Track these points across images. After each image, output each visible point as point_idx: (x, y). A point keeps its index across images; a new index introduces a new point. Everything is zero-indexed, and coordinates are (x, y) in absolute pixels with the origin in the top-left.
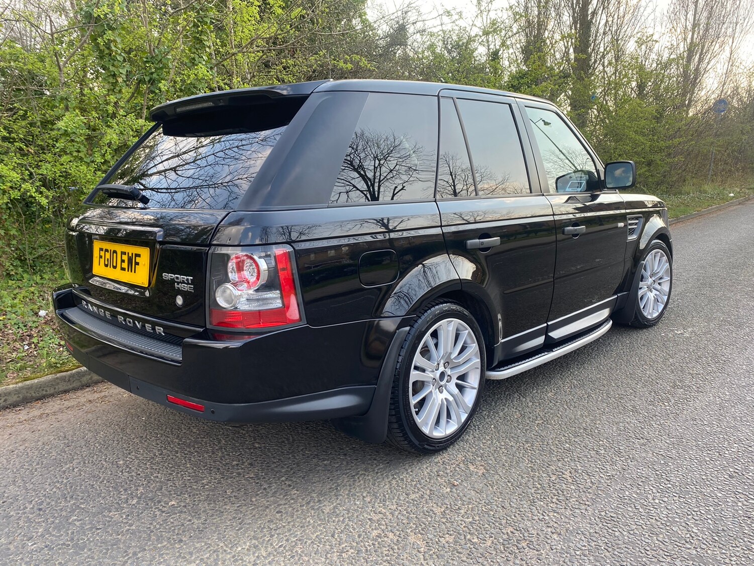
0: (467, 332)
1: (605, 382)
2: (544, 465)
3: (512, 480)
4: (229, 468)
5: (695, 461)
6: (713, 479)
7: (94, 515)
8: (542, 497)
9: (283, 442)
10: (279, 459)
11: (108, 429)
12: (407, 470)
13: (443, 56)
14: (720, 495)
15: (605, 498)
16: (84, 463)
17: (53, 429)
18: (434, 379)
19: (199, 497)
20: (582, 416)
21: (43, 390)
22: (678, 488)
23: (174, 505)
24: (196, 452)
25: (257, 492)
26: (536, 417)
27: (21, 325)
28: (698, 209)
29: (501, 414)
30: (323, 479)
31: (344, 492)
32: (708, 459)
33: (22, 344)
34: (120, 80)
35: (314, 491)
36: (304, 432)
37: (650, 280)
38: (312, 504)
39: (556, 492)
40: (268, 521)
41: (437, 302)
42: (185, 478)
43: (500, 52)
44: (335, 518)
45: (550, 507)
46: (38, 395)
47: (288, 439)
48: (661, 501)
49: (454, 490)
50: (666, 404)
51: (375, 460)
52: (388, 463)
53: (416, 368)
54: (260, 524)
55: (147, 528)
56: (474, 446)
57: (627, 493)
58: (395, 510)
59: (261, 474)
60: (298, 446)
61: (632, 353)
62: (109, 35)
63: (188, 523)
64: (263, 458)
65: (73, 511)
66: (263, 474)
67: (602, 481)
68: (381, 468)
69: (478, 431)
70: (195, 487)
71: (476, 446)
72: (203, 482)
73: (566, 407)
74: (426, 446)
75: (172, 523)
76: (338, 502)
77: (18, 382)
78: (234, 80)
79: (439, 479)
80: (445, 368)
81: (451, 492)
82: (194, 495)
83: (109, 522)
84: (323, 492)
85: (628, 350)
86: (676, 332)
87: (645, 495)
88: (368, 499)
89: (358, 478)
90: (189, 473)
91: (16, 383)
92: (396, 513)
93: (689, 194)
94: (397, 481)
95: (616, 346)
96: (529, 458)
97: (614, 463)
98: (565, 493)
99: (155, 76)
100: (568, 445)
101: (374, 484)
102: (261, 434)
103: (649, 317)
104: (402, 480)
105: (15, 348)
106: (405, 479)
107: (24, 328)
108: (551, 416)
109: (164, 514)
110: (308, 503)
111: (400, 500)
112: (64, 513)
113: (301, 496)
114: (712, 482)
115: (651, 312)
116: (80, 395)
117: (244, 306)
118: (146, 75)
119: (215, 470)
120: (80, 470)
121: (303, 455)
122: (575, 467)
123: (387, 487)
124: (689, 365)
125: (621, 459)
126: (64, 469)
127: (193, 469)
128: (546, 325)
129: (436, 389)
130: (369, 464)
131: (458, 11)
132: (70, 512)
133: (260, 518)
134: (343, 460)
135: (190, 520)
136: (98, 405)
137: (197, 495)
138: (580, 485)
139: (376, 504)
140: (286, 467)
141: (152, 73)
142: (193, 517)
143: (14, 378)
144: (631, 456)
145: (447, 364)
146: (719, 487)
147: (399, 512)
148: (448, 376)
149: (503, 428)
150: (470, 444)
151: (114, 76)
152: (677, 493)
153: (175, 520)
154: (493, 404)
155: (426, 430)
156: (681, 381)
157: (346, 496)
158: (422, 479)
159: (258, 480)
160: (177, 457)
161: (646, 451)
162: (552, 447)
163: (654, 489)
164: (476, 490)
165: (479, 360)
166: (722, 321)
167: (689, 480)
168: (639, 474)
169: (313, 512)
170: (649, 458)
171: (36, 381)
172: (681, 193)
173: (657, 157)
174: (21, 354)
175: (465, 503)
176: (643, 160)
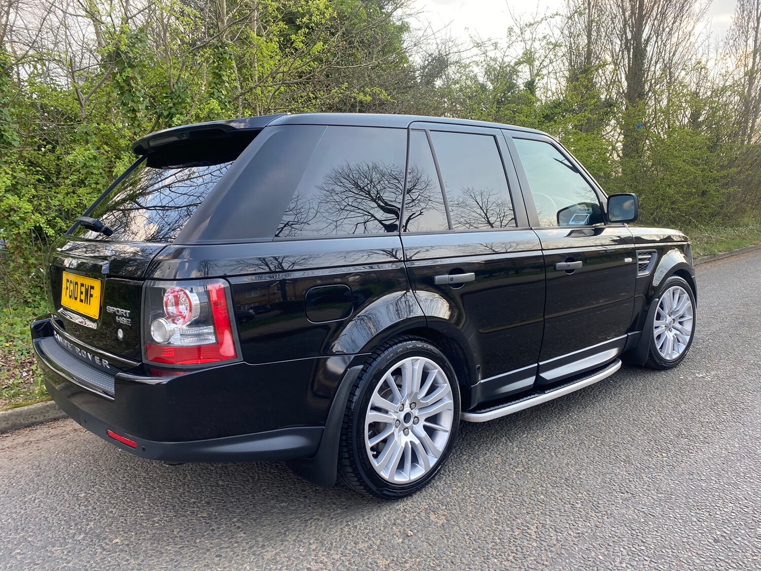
0: (437, 371)
1: (603, 428)
2: (510, 517)
3: (471, 533)
4: (184, 506)
5: (680, 521)
6: (695, 542)
7: (38, 549)
8: (498, 554)
9: (248, 481)
10: (237, 499)
11: (82, 460)
12: (363, 517)
14: (698, 561)
15: (566, 558)
16: (47, 494)
17: (31, 458)
18: (397, 420)
19: (145, 536)
20: (567, 464)
21: (32, 417)
22: (652, 551)
23: (118, 542)
24: (158, 487)
25: (204, 533)
26: (518, 464)
27: (25, 352)
28: (754, 242)
29: (481, 459)
30: (275, 522)
31: (291, 538)
32: (695, 520)
33: (22, 371)
34: (139, 115)
35: (261, 535)
36: (272, 471)
37: (669, 319)
38: (255, 549)
39: (515, 549)
40: (204, 566)
41: (401, 339)
42: (138, 514)
43: (535, 82)
44: (274, 565)
45: (503, 566)
46: (27, 422)
47: (253, 478)
48: (628, 566)
49: (407, 541)
50: (664, 455)
51: (334, 504)
52: (347, 508)
53: (375, 408)
54: (195, 568)
55: (83, 567)
56: (442, 493)
57: (593, 554)
58: (337, 560)
59: (214, 514)
60: (261, 486)
61: (642, 396)
62: (129, 72)
63: (125, 563)
64: (222, 497)
65: (19, 543)
66: (217, 514)
67: (569, 539)
68: (338, 514)
69: (451, 476)
70: (145, 524)
71: (445, 493)
72: (155, 519)
73: (553, 454)
74: (385, 492)
75: (109, 562)
76: (282, 548)
77: (9, 409)
79: (394, 528)
80: (412, 409)
81: (402, 542)
82: (141, 533)
83: (49, 557)
84: (271, 536)
85: (638, 394)
86: (697, 375)
87: (613, 557)
88: (313, 547)
89: (311, 523)
90: (144, 509)
91: (6, 410)
92: (338, 563)
93: (747, 226)
94: (350, 529)
95: (626, 389)
96: (496, 509)
97: (587, 519)
98: (524, 550)
99: (173, 110)
100: (542, 497)
101: (324, 531)
102: (228, 471)
103: (668, 358)
104: (356, 527)
105: (13, 375)
106: (358, 526)
107: (27, 355)
108: (535, 463)
109: (104, 553)
110: (251, 548)
111: (346, 549)
112: (10, 546)
113: (246, 540)
114: (692, 545)
115: (670, 353)
116: (68, 423)
117: (177, 341)
118: (165, 110)
119: (171, 507)
120: (41, 501)
121: (263, 495)
122: (544, 522)
123: (337, 534)
124: (703, 412)
125: (597, 514)
126: (26, 499)
127: (149, 505)
128: (536, 365)
129: (399, 431)
130: (326, 508)
132: (16, 545)
133: (197, 561)
134: (302, 502)
135: (128, 560)
136: (82, 434)
137: (144, 533)
138: (543, 542)
139: (320, 553)
140: (241, 507)
141: (171, 108)
142: (131, 556)
143: (6, 404)
144: (609, 512)
145: (413, 404)
146: (700, 552)
147: (341, 562)
148: (416, 417)
149: (479, 475)
150: (438, 491)
151: (134, 111)
152: (649, 557)
153: (113, 560)
154: (476, 448)
155: (385, 475)
156: (687, 430)
157: (292, 542)
158: (377, 527)
159: (209, 520)
160: (138, 492)
161: (628, 507)
162: (525, 498)
163: (624, 551)
164: (430, 542)
165: (452, 401)
166: (752, 364)
167: (666, 543)
168: (612, 533)
169: (253, 557)
170: (629, 515)
171: (26, 408)
172: (738, 225)
173: (712, 188)
174: (17, 381)
175: (414, 556)
176: (694, 190)
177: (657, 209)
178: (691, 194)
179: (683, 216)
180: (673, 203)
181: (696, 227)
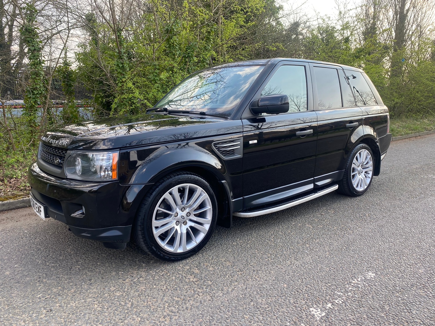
13: (317, 37)
34: (176, 57)
43: (350, 38)
78: (226, 57)
131: (328, 16)
141: (189, 53)
151: (174, 55)
176: (431, 95)
177: (410, 104)
178: (429, 96)
179: (424, 109)
180: (419, 101)
181: (431, 114)
